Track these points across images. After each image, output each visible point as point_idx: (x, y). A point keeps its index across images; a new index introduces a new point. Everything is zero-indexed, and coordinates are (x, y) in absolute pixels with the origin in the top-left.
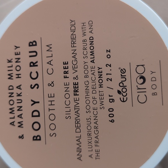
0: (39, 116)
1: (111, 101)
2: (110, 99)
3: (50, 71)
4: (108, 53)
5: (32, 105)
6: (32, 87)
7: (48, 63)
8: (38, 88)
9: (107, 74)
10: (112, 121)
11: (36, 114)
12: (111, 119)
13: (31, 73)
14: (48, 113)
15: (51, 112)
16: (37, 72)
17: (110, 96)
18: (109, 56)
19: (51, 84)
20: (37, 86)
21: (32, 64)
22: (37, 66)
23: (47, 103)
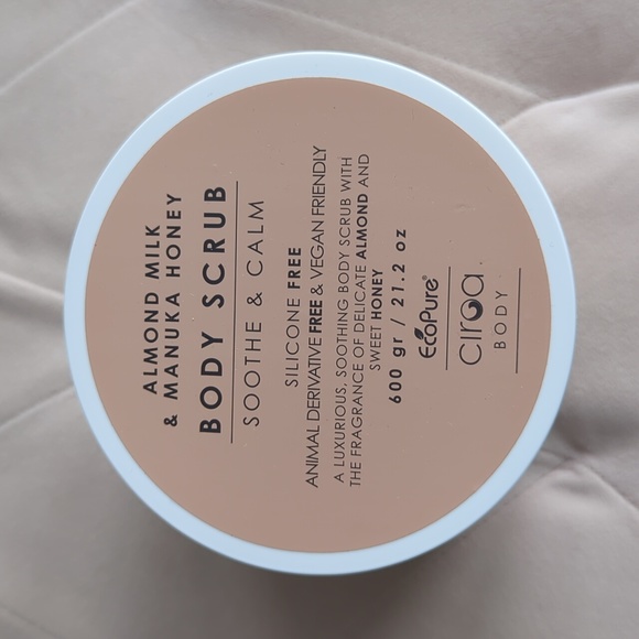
0: (219, 373)
1: (398, 352)
2: (395, 349)
3: (255, 268)
4: (401, 238)
5: (204, 345)
6: (207, 301)
7: (250, 247)
8: (220, 306)
9: (393, 289)
10: (397, 400)
11: (212, 367)
12: (394, 394)
13: (206, 266)
14: (241, 369)
15: (251, 366)
16: (221, 267)
17: (395, 341)
18: (401, 246)
19: (255, 300)
20: (218, 301)
21: (210, 246)
22: (222, 250)
23: (242, 345)
